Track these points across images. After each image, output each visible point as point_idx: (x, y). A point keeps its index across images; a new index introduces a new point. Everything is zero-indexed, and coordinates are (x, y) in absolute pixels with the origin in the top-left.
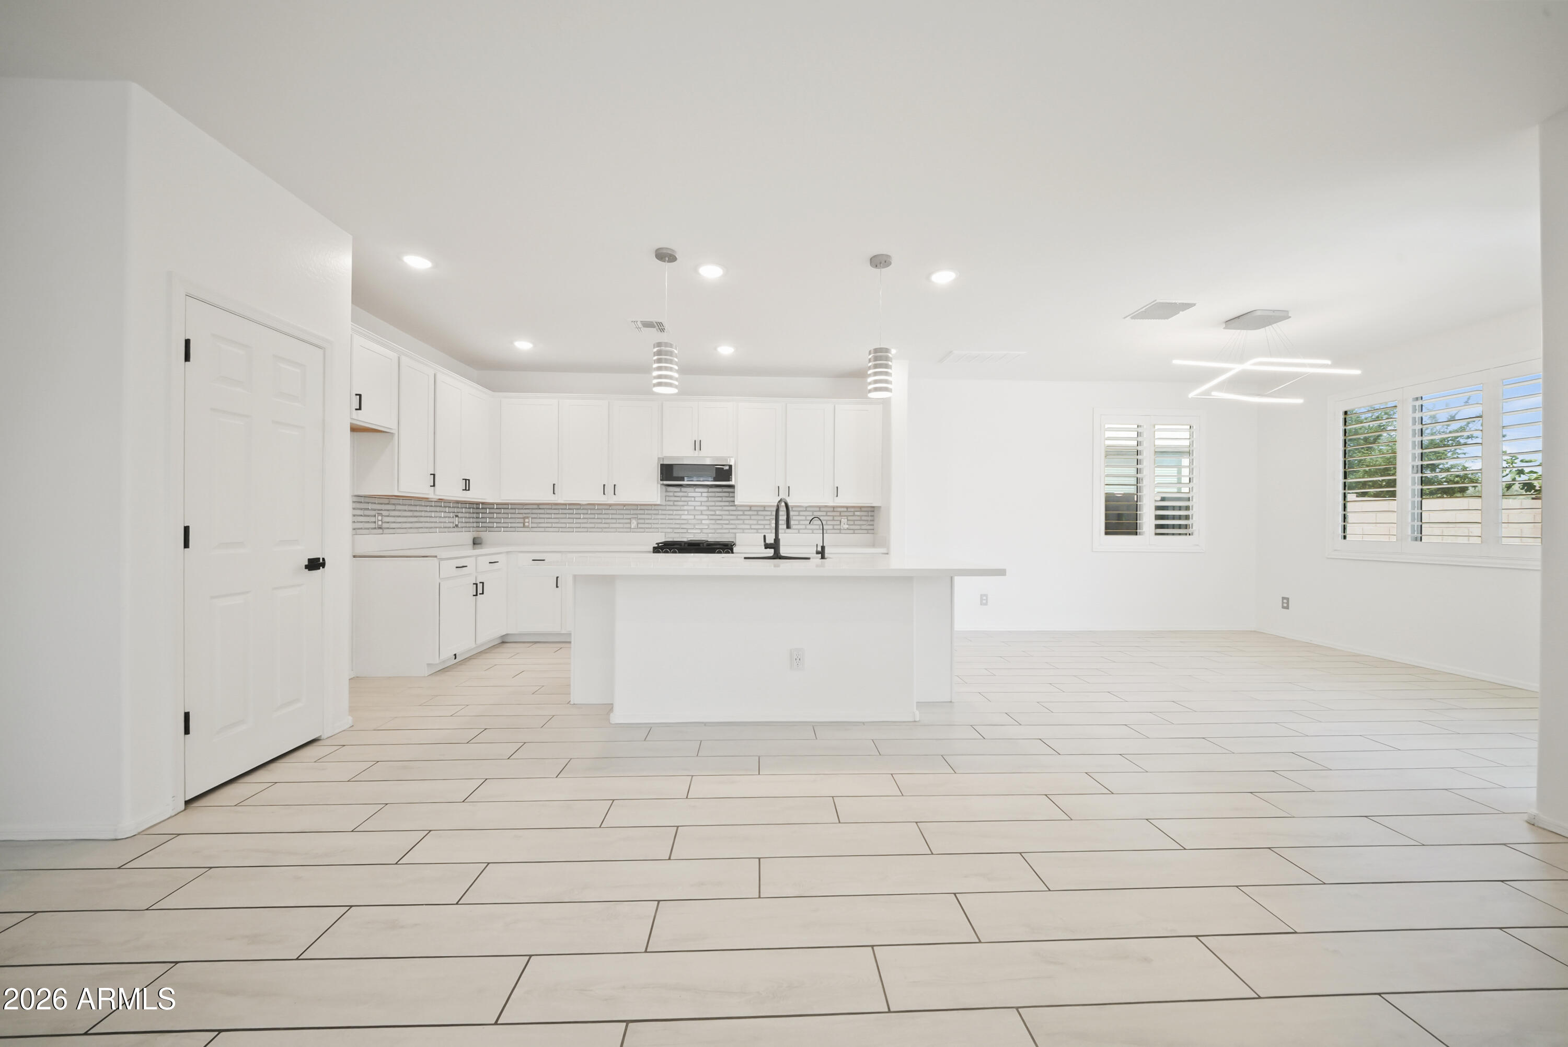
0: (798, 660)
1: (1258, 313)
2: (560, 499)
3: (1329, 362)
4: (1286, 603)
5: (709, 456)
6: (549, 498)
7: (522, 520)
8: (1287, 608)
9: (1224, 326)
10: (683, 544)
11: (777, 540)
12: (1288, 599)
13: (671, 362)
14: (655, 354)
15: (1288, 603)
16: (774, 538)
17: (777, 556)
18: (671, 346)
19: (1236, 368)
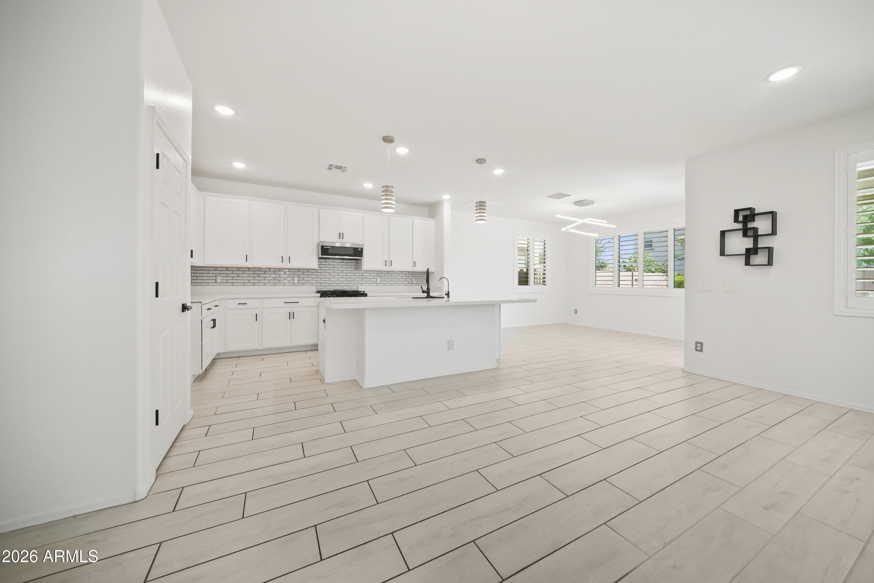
0: (451, 346)
1: (586, 201)
2: (249, 265)
3: (606, 222)
4: (576, 311)
5: (349, 242)
6: (242, 263)
7: (214, 278)
8: (576, 313)
9: (573, 204)
10: (337, 292)
11: (428, 289)
12: (576, 310)
13: (392, 196)
14: (383, 192)
15: (577, 311)
16: (427, 288)
17: (429, 296)
18: (392, 187)
19: (581, 221)
